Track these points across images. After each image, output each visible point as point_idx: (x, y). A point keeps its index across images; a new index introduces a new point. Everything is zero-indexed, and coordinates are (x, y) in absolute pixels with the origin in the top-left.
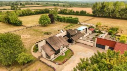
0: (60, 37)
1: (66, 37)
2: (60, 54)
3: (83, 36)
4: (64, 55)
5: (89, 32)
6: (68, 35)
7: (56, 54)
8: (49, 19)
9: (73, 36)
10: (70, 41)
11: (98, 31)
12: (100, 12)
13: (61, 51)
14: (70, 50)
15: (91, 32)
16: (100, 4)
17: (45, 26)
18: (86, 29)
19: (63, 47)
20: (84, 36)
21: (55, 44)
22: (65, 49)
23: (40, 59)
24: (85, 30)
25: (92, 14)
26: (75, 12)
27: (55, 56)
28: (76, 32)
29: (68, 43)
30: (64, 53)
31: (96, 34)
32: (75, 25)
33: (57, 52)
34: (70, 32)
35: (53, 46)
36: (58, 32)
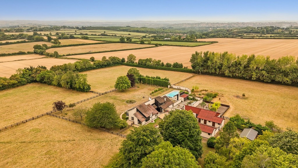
0: (149, 105)
1: (154, 105)
2: (150, 121)
3: (173, 104)
4: (154, 122)
5: (181, 99)
6: (156, 103)
7: (146, 121)
8: (129, 82)
9: (162, 104)
10: (159, 110)
11: (192, 97)
12: (202, 66)
13: (151, 119)
14: (159, 118)
15: (183, 99)
16: (203, 55)
17: (123, 91)
18: (178, 95)
19: (152, 115)
20: (175, 104)
21: (145, 112)
22: (154, 117)
23: (133, 125)
24: (176, 97)
25: (191, 68)
26: (165, 64)
27: (146, 122)
28: (165, 99)
29: (157, 112)
30: (153, 120)
31: (189, 101)
32: (165, 89)
33: (147, 119)
34: (158, 100)
35: (144, 114)
36: (143, 99)
